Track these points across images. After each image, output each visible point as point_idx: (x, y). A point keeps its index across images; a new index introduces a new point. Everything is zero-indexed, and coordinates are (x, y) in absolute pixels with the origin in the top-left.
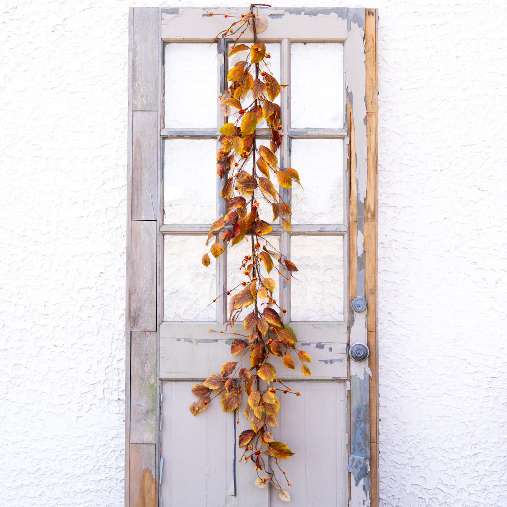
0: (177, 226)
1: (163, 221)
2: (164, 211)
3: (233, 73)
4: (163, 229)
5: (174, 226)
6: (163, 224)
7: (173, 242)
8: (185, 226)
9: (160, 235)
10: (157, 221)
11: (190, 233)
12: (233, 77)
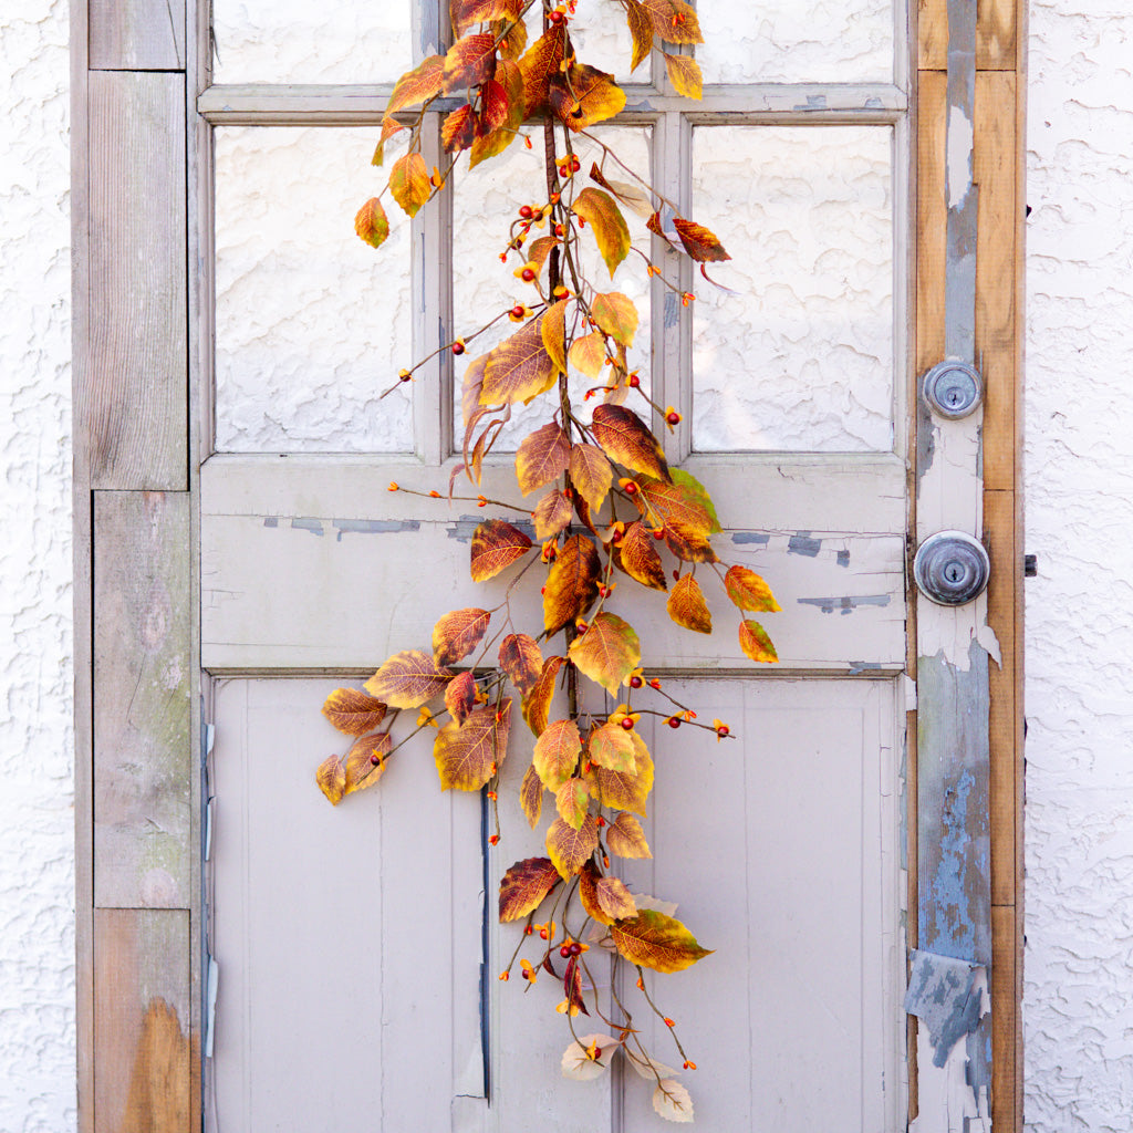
0: (261, 91)
1: (210, 70)
2: (212, 36)
4: (210, 102)
5: (248, 91)
6: (209, 85)
7: (254, 152)
8: (292, 92)
9: (195, 125)
10: (184, 71)
11: (310, 116)
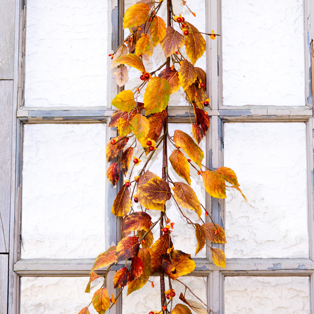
0: (40, 262)
1: (19, 253)
2: (21, 238)
3: (132, 14)
4: (19, 266)
5: (35, 262)
6: (19, 259)
7: (40, 287)
8: (54, 262)
9: (12, 277)
10: (8, 253)
11: (61, 272)
12: (132, 20)
